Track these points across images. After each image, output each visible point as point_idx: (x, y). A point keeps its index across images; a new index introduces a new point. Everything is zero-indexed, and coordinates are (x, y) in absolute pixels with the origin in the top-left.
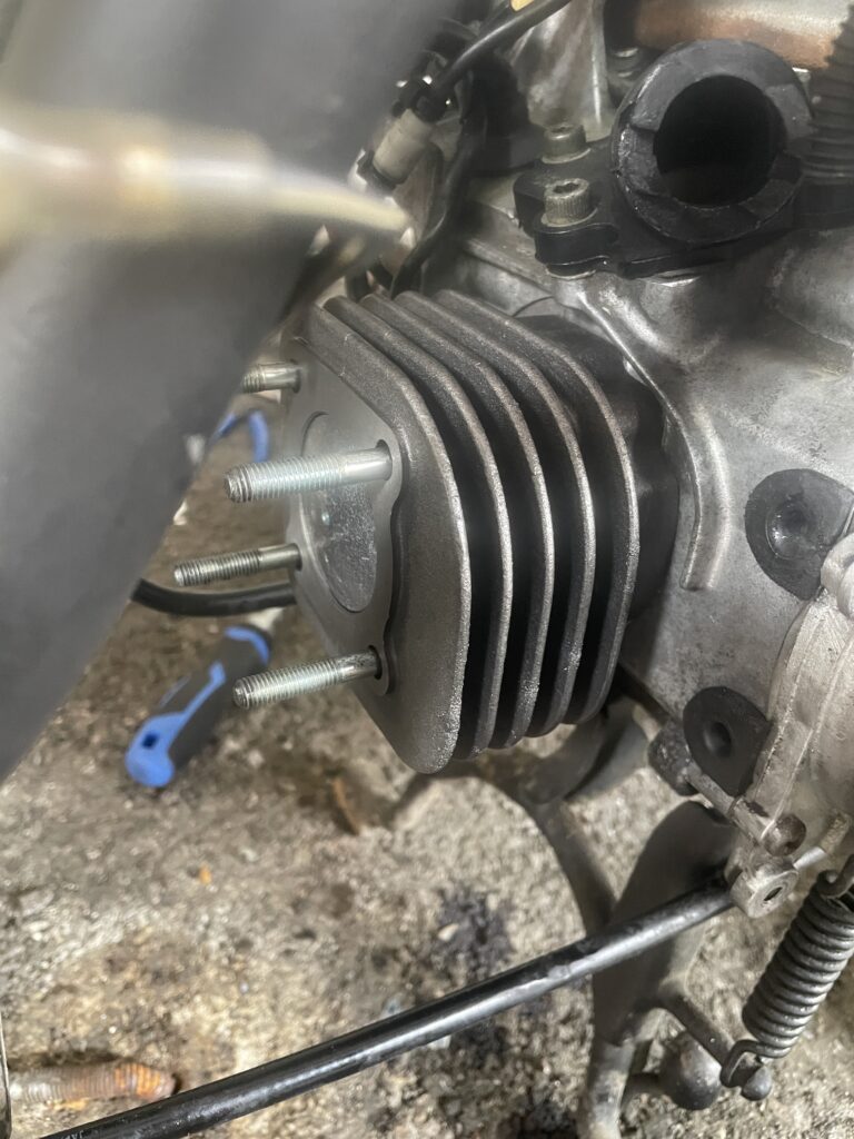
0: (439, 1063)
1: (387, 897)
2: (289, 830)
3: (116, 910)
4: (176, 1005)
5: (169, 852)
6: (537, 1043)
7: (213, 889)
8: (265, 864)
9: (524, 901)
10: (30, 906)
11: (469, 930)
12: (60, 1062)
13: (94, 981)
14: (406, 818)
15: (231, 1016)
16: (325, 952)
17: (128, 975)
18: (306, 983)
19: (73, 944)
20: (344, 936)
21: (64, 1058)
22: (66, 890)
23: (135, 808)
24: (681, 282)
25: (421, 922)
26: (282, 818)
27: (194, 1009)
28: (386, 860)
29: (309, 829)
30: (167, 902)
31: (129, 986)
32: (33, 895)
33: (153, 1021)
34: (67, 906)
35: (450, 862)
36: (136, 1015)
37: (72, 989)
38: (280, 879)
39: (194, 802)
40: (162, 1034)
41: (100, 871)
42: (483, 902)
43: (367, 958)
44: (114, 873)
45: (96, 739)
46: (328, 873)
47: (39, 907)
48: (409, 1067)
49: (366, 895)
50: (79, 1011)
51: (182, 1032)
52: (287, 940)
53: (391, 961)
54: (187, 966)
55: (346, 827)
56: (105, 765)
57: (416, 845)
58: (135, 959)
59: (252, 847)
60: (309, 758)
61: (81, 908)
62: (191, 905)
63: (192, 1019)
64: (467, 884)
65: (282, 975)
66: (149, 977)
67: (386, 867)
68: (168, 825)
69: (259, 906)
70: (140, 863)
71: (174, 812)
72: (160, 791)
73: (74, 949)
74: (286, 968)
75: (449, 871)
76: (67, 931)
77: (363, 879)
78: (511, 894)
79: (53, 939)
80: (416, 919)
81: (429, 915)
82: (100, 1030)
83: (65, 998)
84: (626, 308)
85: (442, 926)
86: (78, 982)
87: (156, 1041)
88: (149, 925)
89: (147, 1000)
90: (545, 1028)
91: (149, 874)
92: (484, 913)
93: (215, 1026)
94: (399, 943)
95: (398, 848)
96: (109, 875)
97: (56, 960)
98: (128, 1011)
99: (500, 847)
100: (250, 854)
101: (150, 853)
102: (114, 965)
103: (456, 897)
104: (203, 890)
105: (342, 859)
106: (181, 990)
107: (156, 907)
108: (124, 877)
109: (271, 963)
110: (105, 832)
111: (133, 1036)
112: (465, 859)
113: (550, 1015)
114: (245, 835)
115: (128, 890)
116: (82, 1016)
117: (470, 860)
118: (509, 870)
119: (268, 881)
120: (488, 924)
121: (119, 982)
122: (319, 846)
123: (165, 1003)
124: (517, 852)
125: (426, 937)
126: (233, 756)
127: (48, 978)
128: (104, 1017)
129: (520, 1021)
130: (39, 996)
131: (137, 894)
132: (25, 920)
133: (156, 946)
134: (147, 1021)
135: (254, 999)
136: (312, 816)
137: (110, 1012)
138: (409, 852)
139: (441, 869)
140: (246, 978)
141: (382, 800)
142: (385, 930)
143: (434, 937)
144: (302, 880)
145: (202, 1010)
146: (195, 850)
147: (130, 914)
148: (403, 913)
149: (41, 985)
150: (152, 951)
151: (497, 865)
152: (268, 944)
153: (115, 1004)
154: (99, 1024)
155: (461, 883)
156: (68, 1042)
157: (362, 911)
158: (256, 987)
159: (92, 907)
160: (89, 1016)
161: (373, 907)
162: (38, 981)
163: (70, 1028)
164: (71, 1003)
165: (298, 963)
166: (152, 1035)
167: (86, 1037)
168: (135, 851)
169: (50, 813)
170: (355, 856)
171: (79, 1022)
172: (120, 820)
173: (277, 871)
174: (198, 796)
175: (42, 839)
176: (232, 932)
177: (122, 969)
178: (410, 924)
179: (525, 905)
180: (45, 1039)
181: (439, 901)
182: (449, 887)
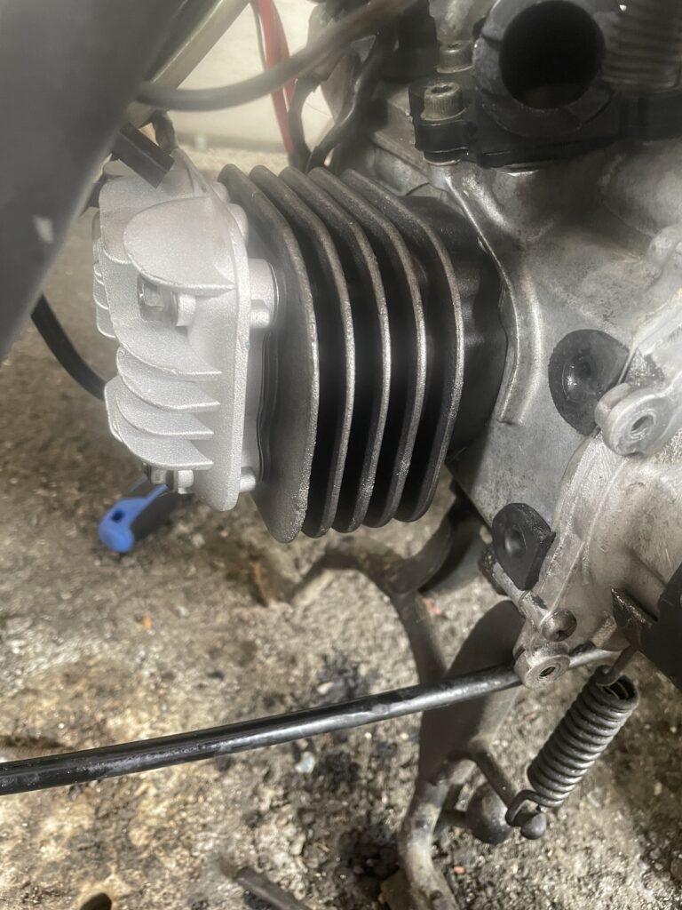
0: (303, 783)
1: (282, 656)
2: (216, 596)
3: (77, 639)
4: (111, 714)
5: (122, 601)
6: (380, 779)
7: (151, 632)
8: (194, 619)
9: (388, 672)
10: (14, 627)
11: (341, 689)
12: (19, 744)
13: (54, 688)
14: (303, 597)
15: (151, 727)
16: (229, 690)
17: (79, 688)
18: (211, 711)
19: (41, 660)
20: (245, 680)
21: (23, 741)
22: (43, 620)
23: (102, 565)
24: (523, 173)
25: (306, 677)
26: (211, 587)
27: (124, 719)
28: (286, 628)
29: (231, 598)
30: (115, 638)
31: (78, 695)
32: (16, 621)
33: (93, 723)
34: (41, 631)
35: (335, 637)
36: (81, 717)
37: (36, 692)
38: (203, 631)
39: (147, 567)
40: (98, 734)
41: (70, 609)
42: (356, 669)
43: (260, 699)
44: (80, 611)
45: (80, 511)
46: (240, 632)
47: (20, 629)
48: (279, 783)
49: (267, 652)
50: (39, 709)
51: (113, 733)
52: (201, 677)
53: (278, 704)
54: (123, 686)
55: (260, 600)
56: (84, 531)
57: (311, 620)
58: (86, 677)
59: (186, 606)
60: (240, 545)
61: (51, 634)
62: (134, 642)
63: (122, 725)
64: (346, 654)
65: (194, 702)
66: (94, 691)
67: (285, 633)
68: (125, 581)
69: (185, 650)
70: (100, 607)
71: (131, 572)
72: (122, 555)
73: (43, 663)
74: (198, 698)
75: (333, 642)
76: (39, 648)
77: (266, 640)
78: (379, 666)
79: (27, 654)
80: (302, 675)
81: (313, 673)
82: (53, 724)
83: (30, 698)
84: (482, 193)
85: (321, 683)
86: (41, 687)
87: (93, 738)
88: (100, 653)
89: (91, 707)
90: (388, 769)
91: (105, 615)
92: (355, 676)
93: (138, 733)
94: (286, 691)
95: (296, 620)
96: (76, 612)
97: (28, 670)
98: (75, 714)
99: (375, 630)
100: (183, 611)
101: (108, 601)
102: (69, 679)
103: (335, 662)
104: (144, 632)
105: (253, 623)
106: (117, 703)
107: (107, 641)
108: (86, 616)
109: (187, 693)
110: (77, 581)
111: (76, 733)
112: (347, 635)
113: (394, 760)
114: (182, 596)
115: (88, 625)
116: (40, 713)
117: (351, 636)
118: (380, 647)
119: (194, 631)
120: (356, 687)
121: (71, 692)
122: (236, 611)
123: (103, 711)
124: (388, 635)
125: (308, 689)
126: (181, 537)
127: (19, 682)
128: (56, 715)
129: (370, 762)
130: (10, 694)
131: (95, 629)
132: (9, 638)
133: (103, 669)
134: (88, 722)
135: (170, 717)
136: (235, 588)
137: (61, 712)
138: (304, 624)
139: (327, 640)
140: (166, 701)
141: (288, 581)
142: (277, 679)
143: (314, 689)
144: (220, 634)
145: (130, 720)
146: (142, 603)
147: (88, 642)
148: (293, 669)
149: (14, 687)
150: (99, 672)
151: (371, 643)
152: (186, 679)
153: (67, 707)
154: (52, 720)
155: (341, 653)
156: (28, 730)
157: (261, 663)
158: (173, 708)
159: (59, 634)
160: (46, 713)
161: (270, 661)
162: (12, 683)
163: (30, 720)
164: (34, 702)
165: (207, 695)
166: (90, 734)
167: (41, 729)
168: (98, 598)
169: (39, 562)
170: (263, 622)
171: (38, 717)
172: (89, 573)
173: (202, 625)
174: (151, 563)
175: (30, 580)
176: (160, 666)
177: (75, 683)
178: (296, 677)
179: (388, 676)
180: (11, 726)
181: (322, 664)
182: (332, 655)
